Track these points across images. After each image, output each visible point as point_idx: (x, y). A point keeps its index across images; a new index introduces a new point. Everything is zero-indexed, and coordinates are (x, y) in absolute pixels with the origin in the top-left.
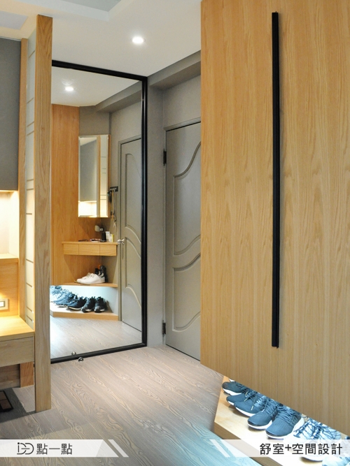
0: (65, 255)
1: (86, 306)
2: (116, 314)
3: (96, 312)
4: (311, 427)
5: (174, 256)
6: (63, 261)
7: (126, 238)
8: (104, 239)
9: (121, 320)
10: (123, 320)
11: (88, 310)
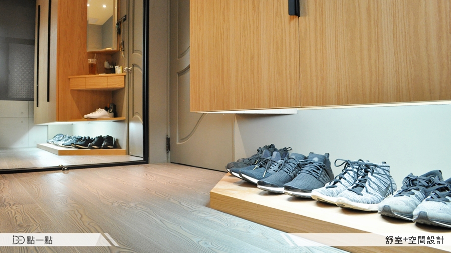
0: (72, 91)
1: (93, 143)
2: (124, 148)
3: (104, 148)
4: (352, 173)
5: (178, 59)
6: (70, 96)
7: (134, 66)
8: (113, 71)
9: (129, 155)
10: (130, 153)
11: (95, 147)
